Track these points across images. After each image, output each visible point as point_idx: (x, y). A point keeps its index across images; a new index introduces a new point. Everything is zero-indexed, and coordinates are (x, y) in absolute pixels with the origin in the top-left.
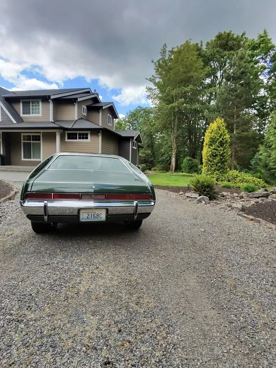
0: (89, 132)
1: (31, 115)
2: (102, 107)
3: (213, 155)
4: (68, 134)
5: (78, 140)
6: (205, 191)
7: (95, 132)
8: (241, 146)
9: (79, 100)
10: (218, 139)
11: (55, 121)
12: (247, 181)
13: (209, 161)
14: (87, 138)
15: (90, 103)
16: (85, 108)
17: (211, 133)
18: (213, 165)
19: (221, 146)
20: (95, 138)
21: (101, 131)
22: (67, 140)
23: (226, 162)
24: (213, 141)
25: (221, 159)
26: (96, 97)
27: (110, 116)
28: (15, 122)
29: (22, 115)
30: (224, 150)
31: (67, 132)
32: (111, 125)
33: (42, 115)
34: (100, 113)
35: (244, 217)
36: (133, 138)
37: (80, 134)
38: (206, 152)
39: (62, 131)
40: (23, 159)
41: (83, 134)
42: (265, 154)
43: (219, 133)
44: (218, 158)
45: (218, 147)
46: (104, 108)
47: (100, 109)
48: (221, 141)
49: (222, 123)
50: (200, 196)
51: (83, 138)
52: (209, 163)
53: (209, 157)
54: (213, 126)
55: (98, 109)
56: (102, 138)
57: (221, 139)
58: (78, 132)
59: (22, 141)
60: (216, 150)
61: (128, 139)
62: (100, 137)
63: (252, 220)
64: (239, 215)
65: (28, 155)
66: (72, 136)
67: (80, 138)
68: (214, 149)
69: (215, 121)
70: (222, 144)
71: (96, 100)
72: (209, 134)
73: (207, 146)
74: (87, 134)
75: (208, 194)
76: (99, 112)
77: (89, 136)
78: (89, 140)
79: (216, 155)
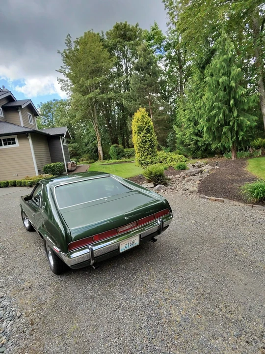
0: (15, 137)
2: (21, 106)
3: (143, 142)
5: (4, 147)
6: (158, 180)
7: (22, 135)
8: (160, 129)
10: (145, 127)
12: (175, 160)
13: (141, 147)
14: (14, 143)
15: (4, 102)
16: (1, 108)
17: (137, 122)
18: (145, 150)
19: (148, 132)
20: (24, 142)
21: (29, 134)
23: (155, 146)
24: (140, 129)
25: (150, 144)
26: (10, 96)
27: (30, 114)
30: (151, 136)
32: (33, 124)
34: (20, 113)
35: (208, 199)
36: (62, 135)
37: (4, 140)
38: (135, 139)
41: (9, 140)
42: (181, 133)
43: (144, 122)
44: (148, 144)
45: (146, 133)
46: (23, 107)
47: (18, 109)
48: (147, 128)
49: (144, 112)
50: (155, 185)
51: (10, 144)
52: (141, 149)
53: (140, 144)
54: (138, 115)
55: (17, 109)
56: (32, 140)
57: (147, 127)
58: (2, 138)
60: (145, 136)
61: (57, 137)
62: (30, 141)
63: (216, 200)
64: (202, 198)
67: (5, 144)
68: (144, 136)
69: (138, 111)
70: (148, 131)
71: (10, 99)
72: (136, 123)
73: (137, 134)
74: (13, 139)
75: (162, 182)
76: (18, 112)
77: (17, 141)
78: (17, 145)
79: (146, 141)
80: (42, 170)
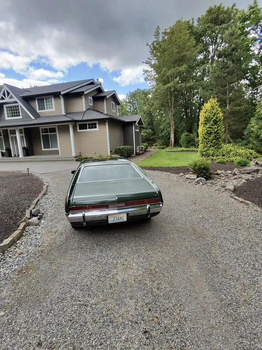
0: (97, 122)
1: (46, 110)
2: (106, 96)
3: (208, 133)
4: (80, 125)
5: (88, 130)
6: (202, 172)
7: (102, 121)
8: (234, 121)
9: (85, 93)
10: (212, 118)
11: (67, 113)
12: (240, 155)
13: (205, 138)
14: (96, 127)
15: (95, 93)
16: (91, 98)
17: (206, 113)
18: (208, 142)
19: (215, 124)
20: (102, 127)
21: (107, 121)
22: (78, 130)
23: (220, 138)
24: (207, 120)
25: (215, 136)
26: (100, 88)
27: (114, 103)
28: (33, 118)
29: (38, 111)
30: (218, 128)
31: (78, 123)
32: (114, 111)
33: (54, 110)
34: (105, 102)
35: (236, 199)
36: (135, 122)
37: (89, 125)
38: (201, 130)
39: (74, 123)
40: (43, 149)
41: (92, 124)
42: (256, 127)
43: (212, 113)
44: (213, 136)
45: (212, 125)
46: (107, 97)
47: (104, 99)
48: (215, 120)
49: (215, 103)
50: (198, 177)
51: (92, 128)
52: (205, 140)
53: (204, 135)
54: (207, 106)
55: (102, 99)
56: (109, 128)
57: (215, 118)
58: (88, 123)
59: (41, 134)
60: (211, 128)
61: (131, 124)
62: (107, 126)
63: (242, 202)
64: (232, 197)
65: (47, 146)
66: (83, 127)
67: (89, 128)
68: (209, 128)
69: (208, 101)
70: (215, 122)
71: (100, 90)
72: (204, 114)
73: (203, 125)
74: (95, 124)
75: (205, 175)
76: (104, 101)
77: (97, 126)
78: (97, 129)
79: (211, 133)
80: (114, 151)
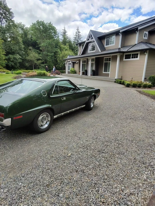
0: (139, 53)
1: (110, 45)
4: (126, 55)
5: (131, 59)
7: (143, 52)
9: (139, 29)
11: (123, 46)
14: (137, 57)
15: (153, 28)
16: (147, 33)
20: (143, 56)
21: (148, 51)
22: (124, 60)
28: (100, 51)
29: (105, 46)
33: (115, 44)
37: (133, 55)
39: (122, 54)
40: (103, 72)
41: (135, 55)
51: (135, 58)
58: (132, 53)
59: (104, 62)
62: (147, 56)
65: (105, 71)
66: (128, 57)
74: (137, 54)
77: (139, 56)
78: (138, 59)
80: (148, 78)
